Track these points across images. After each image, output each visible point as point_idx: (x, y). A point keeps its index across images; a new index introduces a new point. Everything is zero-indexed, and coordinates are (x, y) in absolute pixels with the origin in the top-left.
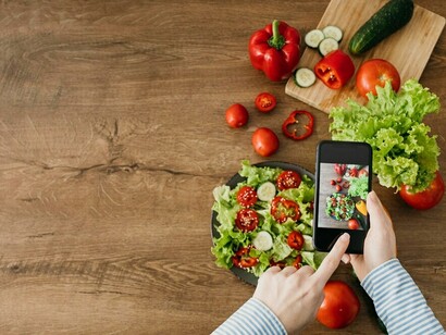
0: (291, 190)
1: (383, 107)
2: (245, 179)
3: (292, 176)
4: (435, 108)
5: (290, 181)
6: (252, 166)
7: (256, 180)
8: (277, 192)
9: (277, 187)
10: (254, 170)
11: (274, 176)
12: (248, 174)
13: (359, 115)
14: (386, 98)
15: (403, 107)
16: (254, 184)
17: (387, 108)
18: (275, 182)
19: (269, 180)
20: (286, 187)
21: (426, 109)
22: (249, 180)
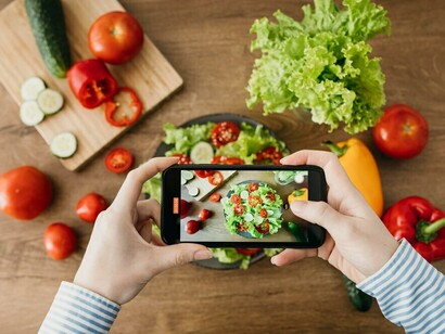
0: (230, 145)
1: (319, 23)
2: (172, 146)
3: (227, 128)
4: (382, 25)
5: (226, 135)
6: (178, 128)
7: (185, 145)
8: (215, 151)
9: (213, 146)
10: (180, 132)
11: (206, 133)
12: (174, 139)
13: (288, 32)
14: (324, 13)
15: (344, 24)
16: (185, 149)
17: (325, 24)
18: (209, 141)
19: (202, 140)
20: (224, 143)
21: (370, 25)
22: (178, 146)
